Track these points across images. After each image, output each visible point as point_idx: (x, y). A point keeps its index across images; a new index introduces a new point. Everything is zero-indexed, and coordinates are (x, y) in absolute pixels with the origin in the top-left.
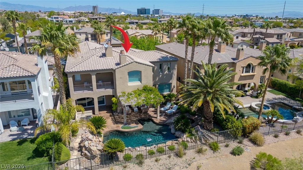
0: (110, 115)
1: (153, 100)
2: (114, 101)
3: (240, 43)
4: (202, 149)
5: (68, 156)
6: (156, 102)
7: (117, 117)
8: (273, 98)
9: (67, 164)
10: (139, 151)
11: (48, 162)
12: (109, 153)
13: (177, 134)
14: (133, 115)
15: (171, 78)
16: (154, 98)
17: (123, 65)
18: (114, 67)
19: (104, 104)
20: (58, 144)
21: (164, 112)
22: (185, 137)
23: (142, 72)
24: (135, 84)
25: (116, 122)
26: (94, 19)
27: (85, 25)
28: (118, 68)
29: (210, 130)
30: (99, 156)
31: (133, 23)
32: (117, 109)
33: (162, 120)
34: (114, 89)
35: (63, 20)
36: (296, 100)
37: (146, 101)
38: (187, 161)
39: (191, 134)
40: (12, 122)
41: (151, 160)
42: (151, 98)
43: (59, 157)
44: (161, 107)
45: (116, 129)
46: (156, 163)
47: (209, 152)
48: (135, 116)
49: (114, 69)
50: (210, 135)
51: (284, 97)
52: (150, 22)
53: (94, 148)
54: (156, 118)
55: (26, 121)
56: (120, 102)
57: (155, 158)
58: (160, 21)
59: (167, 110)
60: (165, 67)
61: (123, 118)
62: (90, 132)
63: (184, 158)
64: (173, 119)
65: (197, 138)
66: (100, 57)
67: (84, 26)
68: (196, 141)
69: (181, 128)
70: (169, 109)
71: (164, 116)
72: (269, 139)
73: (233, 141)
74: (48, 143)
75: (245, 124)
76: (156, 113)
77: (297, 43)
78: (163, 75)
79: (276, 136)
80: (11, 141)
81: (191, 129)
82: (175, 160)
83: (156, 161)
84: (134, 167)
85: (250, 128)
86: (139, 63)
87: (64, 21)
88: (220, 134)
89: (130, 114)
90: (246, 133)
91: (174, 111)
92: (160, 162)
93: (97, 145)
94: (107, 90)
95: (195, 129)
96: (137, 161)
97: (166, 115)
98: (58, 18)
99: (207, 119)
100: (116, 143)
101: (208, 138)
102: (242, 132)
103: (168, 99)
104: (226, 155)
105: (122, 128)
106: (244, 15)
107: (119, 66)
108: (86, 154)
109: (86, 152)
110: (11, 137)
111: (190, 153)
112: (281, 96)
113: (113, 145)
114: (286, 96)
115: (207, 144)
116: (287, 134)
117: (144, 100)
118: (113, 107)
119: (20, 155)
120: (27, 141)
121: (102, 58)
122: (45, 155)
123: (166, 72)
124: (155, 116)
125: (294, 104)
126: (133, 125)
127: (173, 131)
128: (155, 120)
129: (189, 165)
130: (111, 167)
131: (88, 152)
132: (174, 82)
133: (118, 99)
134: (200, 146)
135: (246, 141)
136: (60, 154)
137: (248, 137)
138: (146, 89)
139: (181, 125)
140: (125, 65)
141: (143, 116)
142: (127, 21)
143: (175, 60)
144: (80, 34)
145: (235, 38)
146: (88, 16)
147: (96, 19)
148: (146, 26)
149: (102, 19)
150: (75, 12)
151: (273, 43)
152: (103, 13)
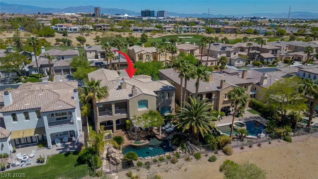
0: (125, 133)
1: (156, 123)
2: (128, 123)
3: (237, 59)
4: (189, 158)
5: (101, 163)
6: (158, 124)
7: (130, 134)
8: (250, 117)
9: (101, 169)
10: (147, 160)
11: (88, 167)
12: (128, 161)
13: (173, 147)
14: (142, 133)
15: (170, 103)
16: (157, 121)
17: (135, 96)
18: (128, 98)
19: (119, 123)
20: (94, 156)
21: (165, 130)
22: (179, 150)
23: (148, 101)
24: (143, 109)
25: (130, 139)
26: (98, 26)
27: (90, 34)
28: (131, 99)
29: (197, 144)
30: (121, 163)
31: (137, 30)
32: (129, 129)
33: (163, 136)
34: (127, 114)
35: (67, 28)
36: (267, 119)
37: (151, 124)
38: (179, 166)
39: (183, 148)
40: (56, 140)
41: (155, 165)
42: (155, 121)
43: (97, 164)
44: (163, 126)
45: (130, 144)
46: (158, 167)
47: (194, 160)
48: (143, 134)
49: (128, 99)
50: (196, 148)
51: (259, 115)
52: (155, 29)
53: (118, 158)
54: (159, 135)
55: (66, 138)
56: (132, 123)
57: (158, 164)
58: (165, 28)
59: (167, 129)
60: (166, 95)
61: (135, 136)
62: (114, 147)
63: (177, 164)
64: (171, 137)
65: (187, 150)
66: (117, 89)
67: (88, 35)
68: (186, 153)
69: (176, 143)
70: (168, 128)
71: (165, 133)
72: (237, 151)
73: (212, 152)
74: (88, 155)
75: (219, 140)
76: (159, 131)
77: (291, 57)
78: (164, 101)
79: (242, 148)
80: (59, 154)
81: (183, 144)
82: (170, 165)
83: (158, 166)
84: (144, 170)
85: (223, 143)
86: (146, 94)
87: (69, 30)
88: (203, 147)
89: (140, 132)
90: (220, 147)
91: (172, 129)
92: (161, 167)
93: (120, 156)
94: (122, 114)
95: (186, 143)
96: (146, 166)
98: (62, 26)
99: (194, 137)
100: (132, 154)
101: (195, 150)
102: (217, 146)
103: (168, 119)
104: (205, 162)
105: (134, 143)
106: (252, 17)
107: (131, 97)
108: (112, 162)
109: (113, 161)
110: (59, 151)
111: (181, 161)
112: (257, 115)
113: (131, 156)
114: (261, 115)
115: (193, 154)
116: (250, 147)
117: (150, 123)
118: (126, 127)
119: (69, 163)
120: (71, 153)
121: (118, 90)
122: (86, 163)
123: (167, 98)
124: (158, 133)
125: (264, 122)
126: (142, 141)
127: (170, 145)
128: (158, 137)
129: (180, 168)
130: (130, 170)
131: (114, 160)
132: (173, 105)
133: (131, 121)
134: (188, 155)
135: (220, 152)
136: (97, 162)
137: (222, 149)
138: (151, 114)
139: (176, 141)
140: (136, 97)
141: (149, 134)
142: (131, 29)
143: (173, 89)
144: (90, 52)
145: (232, 54)
146: (91, 21)
147: (101, 27)
148: (151, 33)
149: (107, 26)
150: (76, 14)
151: (267, 59)
152: (105, 14)
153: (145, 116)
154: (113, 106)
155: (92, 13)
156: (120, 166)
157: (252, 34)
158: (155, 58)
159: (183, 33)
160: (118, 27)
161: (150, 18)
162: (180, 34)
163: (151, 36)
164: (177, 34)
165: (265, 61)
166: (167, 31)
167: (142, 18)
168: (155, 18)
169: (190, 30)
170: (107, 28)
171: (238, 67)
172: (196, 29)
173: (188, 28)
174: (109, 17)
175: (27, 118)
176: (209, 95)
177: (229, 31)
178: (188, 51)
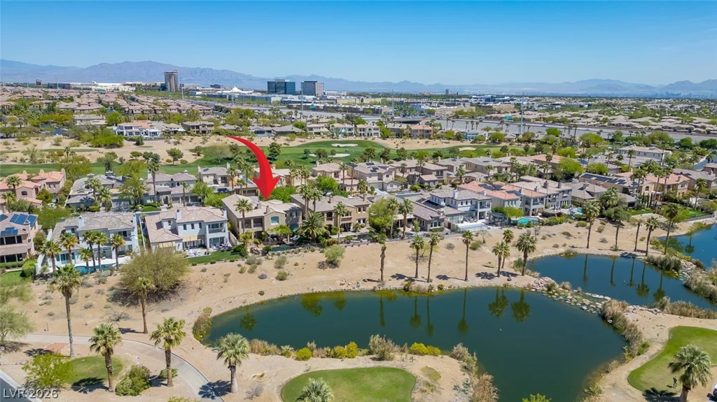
2: (263, 234)
3: (389, 183)
4: (307, 252)
5: (248, 253)
7: (265, 241)
10: (278, 252)
15: (298, 221)
18: (264, 215)
19: (258, 235)
20: (242, 251)
22: (300, 248)
23: (279, 217)
24: (275, 224)
26: (193, 127)
27: (181, 141)
28: (266, 216)
31: (262, 132)
32: (265, 238)
33: (290, 243)
34: (263, 227)
35: (139, 131)
39: (303, 246)
40: (213, 243)
41: (284, 255)
43: (245, 254)
44: (290, 237)
47: (310, 253)
52: (293, 130)
56: (267, 234)
58: (311, 129)
60: (294, 214)
63: (299, 255)
67: (179, 143)
69: (299, 245)
73: (322, 248)
78: (292, 219)
82: (294, 255)
83: (286, 255)
84: (276, 256)
85: (331, 243)
86: (277, 212)
87: (143, 134)
88: (317, 246)
90: (329, 245)
92: (288, 255)
94: (259, 228)
95: (306, 244)
97: (294, 241)
98: (131, 128)
101: (311, 247)
102: (327, 244)
104: (317, 253)
107: (266, 214)
109: (256, 252)
111: (302, 253)
115: (310, 250)
117: (280, 232)
118: (263, 237)
123: (295, 216)
129: (301, 257)
132: (300, 223)
133: (266, 232)
134: (306, 250)
135: (328, 248)
138: (281, 227)
140: (269, 214)
142: (252, 129)
143: (299, 209)
144: (208, 176)
145: (385, 176)
146: (170, 110)
147: (198, 127)
148: (285, 138)
149: (209, 126)
150: (124, 85)
151: (429, 182)
152: (188, 85)
153: (277, 229)
154: (252, 221)
155: (159, 84)
156: (260, 254)
157: (454, 139)
158: (289, 182)
159: (341, 138)
160: (228, 127)
161: (287, 98)
162: (337, 140)
163: (287, 142)
164: (331, 140)
165: (426, 184)
166: (315, 133)
167: (270, 98)
168: (296, 98)
169: (353, 131)
170: (209, 128)
171: (390, 193)
172: (364, 130)
173: (350, 129)
174: (198, 93)
175: (193, 228)
176: (330, 214)
177: (419, 133)
178: (331, 173)
